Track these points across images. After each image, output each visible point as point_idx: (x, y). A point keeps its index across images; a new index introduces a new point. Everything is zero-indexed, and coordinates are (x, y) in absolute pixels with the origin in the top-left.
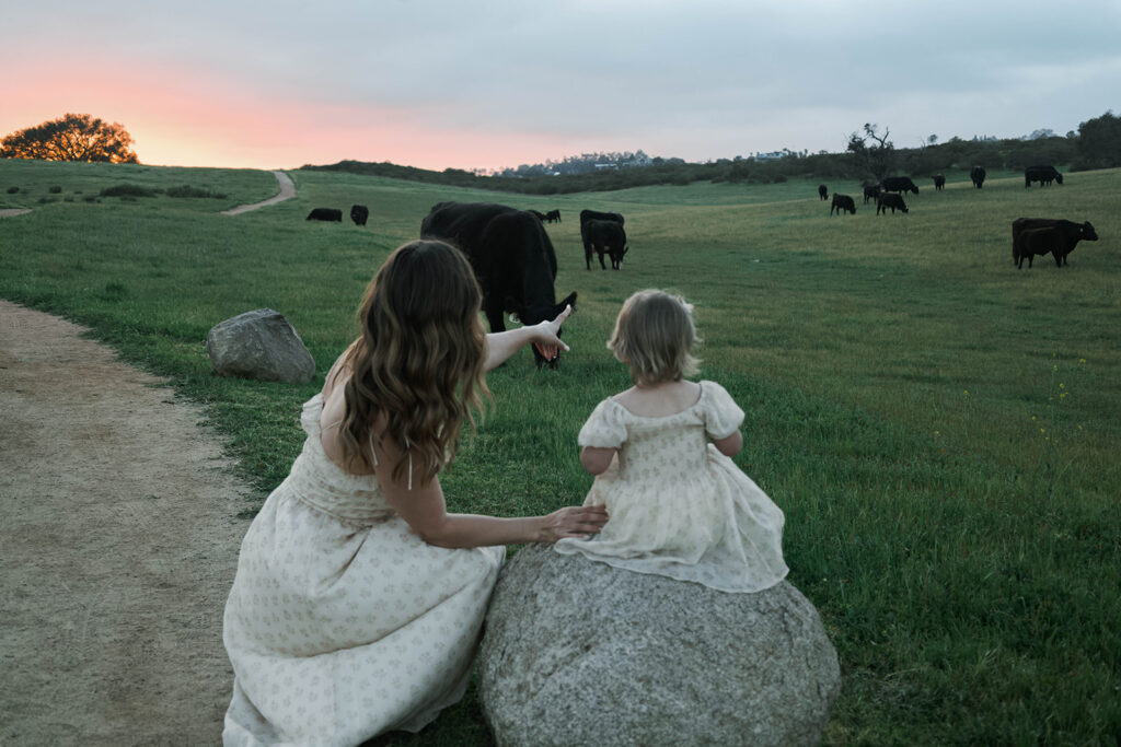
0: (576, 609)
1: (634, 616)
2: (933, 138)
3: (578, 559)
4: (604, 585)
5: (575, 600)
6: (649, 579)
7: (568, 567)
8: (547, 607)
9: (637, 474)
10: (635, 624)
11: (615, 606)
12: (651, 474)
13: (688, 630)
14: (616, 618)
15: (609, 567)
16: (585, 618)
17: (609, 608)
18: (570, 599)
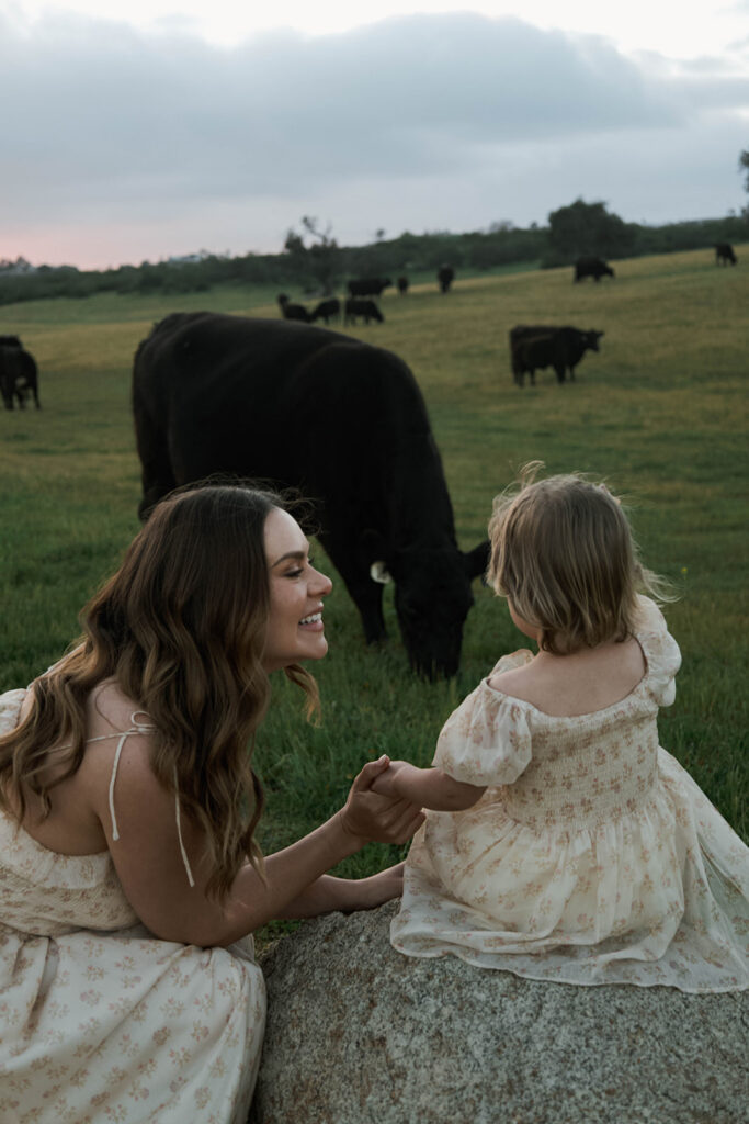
0: (486, 1071)
1: (604, 1078)
2: (380, 233)
3: (448, 966)
4: (524, 1019)
5: (478, 1053)
6: (601, 997)
7: (435, 982)
8: (417, 1067)
9: (550, 813)
10: (609, 1092)
11: (563, 1060)
12: (578, 811)
13: (694, 1089)
14: (574, 1086)
15: (518, 982)
16: (510, 1088)
17: (557, 1068)
18: (467, 1051)
